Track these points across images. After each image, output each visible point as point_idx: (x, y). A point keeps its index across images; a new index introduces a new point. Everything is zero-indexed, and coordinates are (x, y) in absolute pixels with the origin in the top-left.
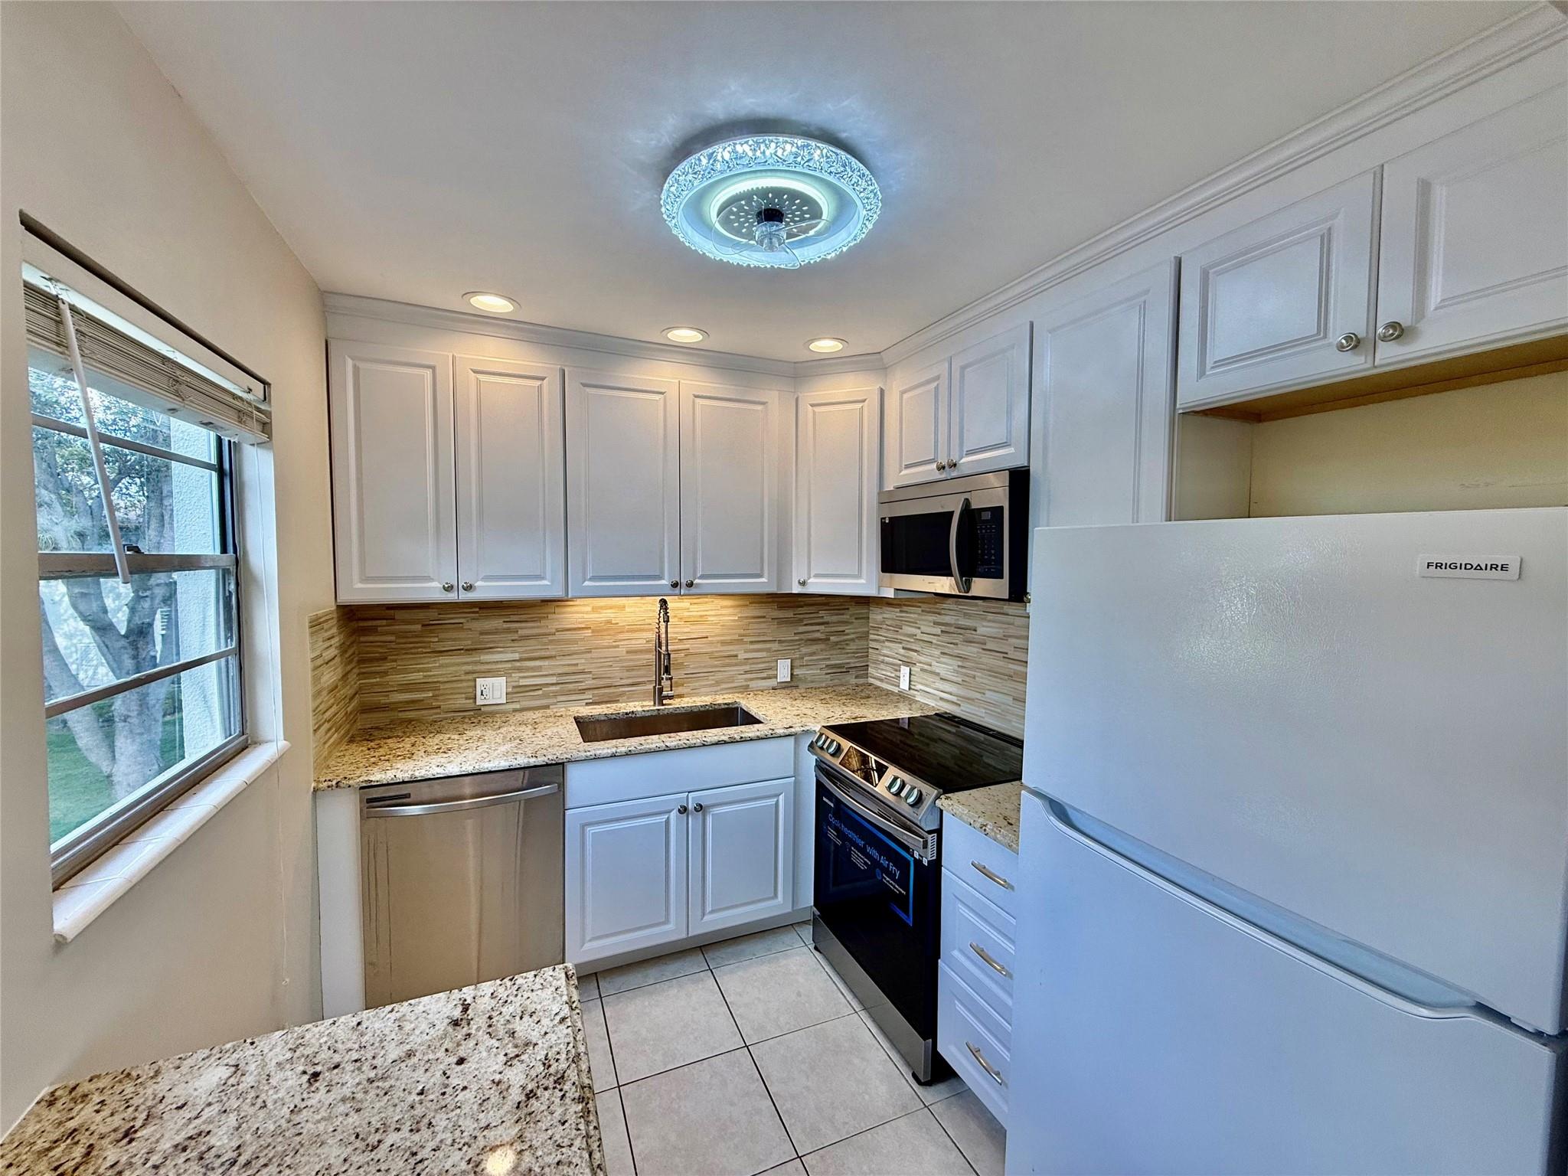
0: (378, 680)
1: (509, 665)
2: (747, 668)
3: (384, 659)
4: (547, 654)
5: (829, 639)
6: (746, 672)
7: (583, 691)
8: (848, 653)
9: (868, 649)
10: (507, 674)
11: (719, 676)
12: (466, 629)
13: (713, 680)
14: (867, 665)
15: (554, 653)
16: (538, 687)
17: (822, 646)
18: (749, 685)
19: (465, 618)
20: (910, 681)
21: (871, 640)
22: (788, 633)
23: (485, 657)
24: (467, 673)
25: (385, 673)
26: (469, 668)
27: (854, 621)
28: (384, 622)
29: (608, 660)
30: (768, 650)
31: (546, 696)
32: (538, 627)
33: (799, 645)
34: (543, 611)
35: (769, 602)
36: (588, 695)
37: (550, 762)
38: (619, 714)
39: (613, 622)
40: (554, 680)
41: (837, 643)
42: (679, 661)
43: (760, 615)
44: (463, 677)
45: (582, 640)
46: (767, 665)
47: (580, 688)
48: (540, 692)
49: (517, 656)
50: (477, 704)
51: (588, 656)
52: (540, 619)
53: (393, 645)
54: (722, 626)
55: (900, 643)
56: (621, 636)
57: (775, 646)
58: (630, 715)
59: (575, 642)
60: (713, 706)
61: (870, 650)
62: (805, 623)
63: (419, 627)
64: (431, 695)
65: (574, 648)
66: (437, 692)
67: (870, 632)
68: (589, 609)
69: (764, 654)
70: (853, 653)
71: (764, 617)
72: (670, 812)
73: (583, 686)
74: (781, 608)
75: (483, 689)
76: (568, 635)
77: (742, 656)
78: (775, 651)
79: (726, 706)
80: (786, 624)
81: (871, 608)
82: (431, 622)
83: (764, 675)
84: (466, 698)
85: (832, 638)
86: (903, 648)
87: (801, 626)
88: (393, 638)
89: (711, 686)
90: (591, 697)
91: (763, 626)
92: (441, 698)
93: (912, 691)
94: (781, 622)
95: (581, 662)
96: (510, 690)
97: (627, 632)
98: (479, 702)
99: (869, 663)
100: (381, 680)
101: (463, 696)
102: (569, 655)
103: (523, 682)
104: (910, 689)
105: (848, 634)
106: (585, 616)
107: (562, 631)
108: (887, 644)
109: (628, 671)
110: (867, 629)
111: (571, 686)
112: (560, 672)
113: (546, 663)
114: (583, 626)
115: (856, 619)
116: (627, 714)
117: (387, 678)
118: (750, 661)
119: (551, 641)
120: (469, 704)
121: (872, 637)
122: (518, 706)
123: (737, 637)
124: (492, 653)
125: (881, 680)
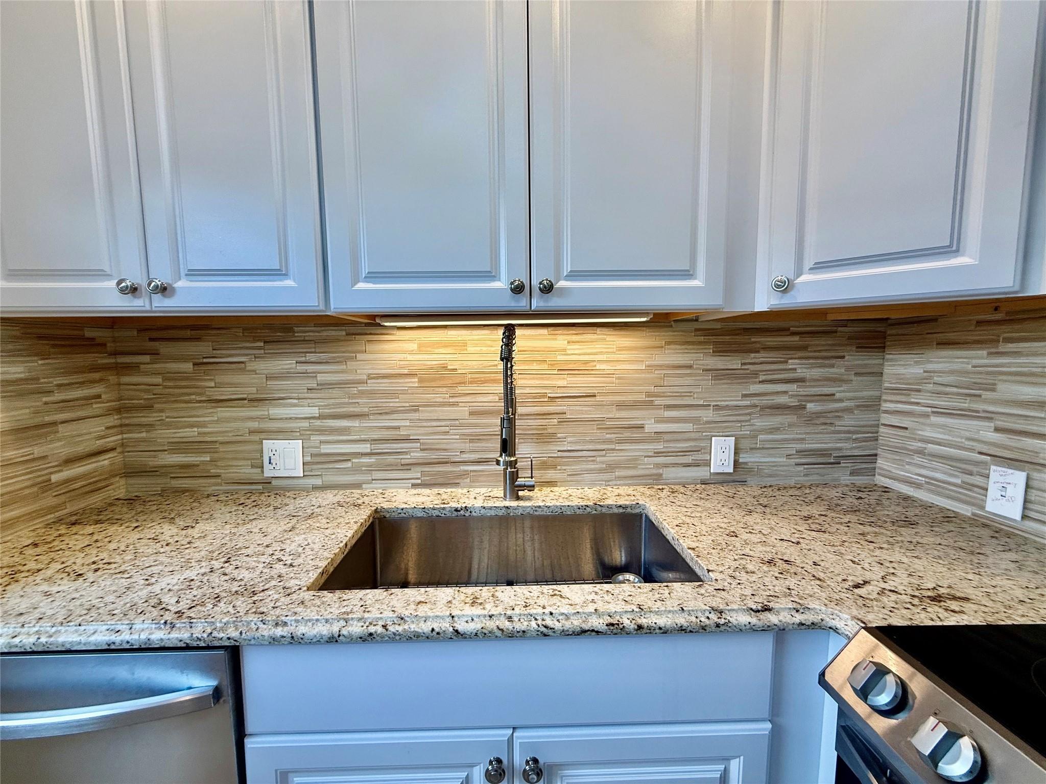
0: (144, 435)
1: (305, 424)
2: (660, 447)
3: (149, 407)
4: (357, 410)
5: (804, 408)
6: (658, 454)
7: (408, 467)
8: (839, 432)
9: (878, 426)
10: (303, 435)
11: (611, 458)
12: (249, 371)
13: (602, 463)
14: (876, 455)
15: (366, 410)
16: (345, 457)
17: (792, 418)
18: (661, 475)
19: (247, 355)
20: (1026, 501)
21: (886, 412)
22: (731, 395)
23: (275, 411)
24: (251, 432)
25: (150, 427)
26: (255, 425)
27: (853, 377)
28: (147, 358)
29: (443, 423)
30: (695, 420)
31: (356, 470)
32: (342, 372)
33: (749, 414)
34: (350, 349)
35: (700, 343)
36: (416, 473)
37: (195, 644)
38: (444, 509)
39: (449, 367)
40: (366, 448)
41: (819, 415)
42: (550, 431)
43: (682, 363)
44: (247, 437)
45: (404, 392)
46: (692, 444)
47: (403, 462)
48: (349, 465)
49: (315, 411)
50: (266, 475)
51: (415, 416)
52: (345, 361)
53: (158, 390)
54: (619, 378)
55: (990, 419)
56: (461, 389)
57: (708, 415)
58: (462, 512)
59: (394, 394)
60: (599, 508)
61: (882, 429)
62: (762, 378)
63: (188, 367)
64: (208, 459)
65: (394, 403)
66: (216, 455)
67: (884, 397)
68: (414, 346)
69: (689, 427)
70: (849, 432)
71: (690, 367)
72: (472, 766)
73: (406, 459)
74: (722, 350)
75: (271, 455)
76: (384, 385)
77: (651, 427)
78: (708, 422)
79: (621, 510)
80: (729, 379)
81: (887, 357)
82: (205, 360)
83: (688, 459)
84: (253, 466)
85: (810, 406)
86: (997, 430)
87: (755, 383)
88: (158, 380)
89: (601, 471)
90: (419, 475)
91: (688, 381)
92: (219, 463)
93: (1029, 524)
94: (719, 375)
95: (403, 423)
96: (308, 459)
97: (471, 383)
98: (268, 473)
99: (879, 452)
100: (148, 435)
101: (249, 462)
102: (386, 413)
103: (326, 449)
104: (1024, 517)
105: (841, 400)
106: (410, 357)
107: (377, 378)
108: (933, 419)
109: (471, 441)
110: (877, 393)
111: (390, 459)
112: (376, 437)
113: (356, 423)
114: (406, 371)
115: (856, 374)
116: (456, 510)
117: (153, 434)
118: (666, 437)
119: (362, 393)
120: (253, 473)
121: (886, 406)
122: (318, 482)
123: (643, 397)
124: (285, 406)
125: (918, 486)
